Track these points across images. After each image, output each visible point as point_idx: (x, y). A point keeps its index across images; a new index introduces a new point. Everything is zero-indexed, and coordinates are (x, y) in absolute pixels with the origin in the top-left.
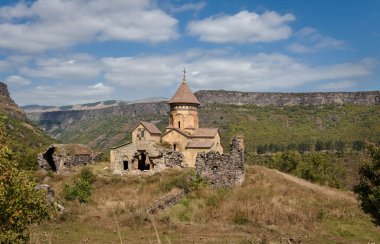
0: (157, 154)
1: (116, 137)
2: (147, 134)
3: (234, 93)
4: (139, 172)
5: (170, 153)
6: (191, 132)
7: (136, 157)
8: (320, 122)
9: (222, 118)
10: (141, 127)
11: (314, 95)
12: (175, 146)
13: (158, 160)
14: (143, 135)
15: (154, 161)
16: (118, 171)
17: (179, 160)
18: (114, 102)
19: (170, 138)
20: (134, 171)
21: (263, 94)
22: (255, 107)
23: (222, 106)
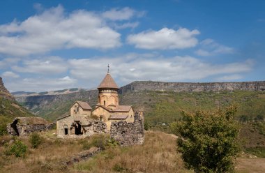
0: (87, 123)
2: (81, 110)
3: (158, 82)
4: (75, 136)
5: (97, 123)
6: (113, 108)
7: (74, 125)
8: (218, 102)
9: (150, 100)
10: (76, 104)
11: (213, 84)
12: (101, 117)
13: (88, 128)
14: (78, 110)
15: (86, 128)
16: (61, 135)
17: (103, 127)
18: (76, 89)
19: (98, 112)
20: (72, 136)
21: (178, 84)
22: (173, 93)
23: (151, 92)
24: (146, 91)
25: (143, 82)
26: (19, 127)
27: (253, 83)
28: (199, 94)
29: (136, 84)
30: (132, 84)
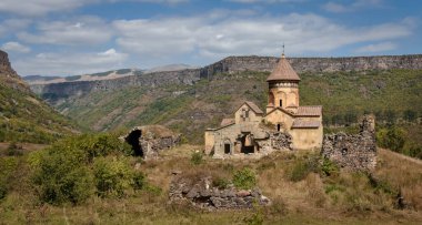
0: (263, 136)
2: (252, 114)
3: (268, 58)
4: (243, 156)
5: (277, 135)
7: (239, 139)
8: (364, 89)
9: (255, 87)
10: (245, 106)
12: (279, 126)
13: (264, 142)
14: (247, 115)
15: (260, 143)
16: (220, 155)
17: (287, 141)
18: (129, 71)
19: (274, 118)
20: (237, 155)
21: (299, 60)
23: (255, 73)
24: (247, 72)
25: (242, 58)
26: (142, 142)
28: (334, 76)
29: (231, 61)
30: (224, 61)
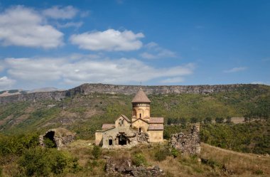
0: (132, 135)
1: (22, 117)
2: (125, 122)
3: (109, 85)
4: (120, 146)
6: (148, 120)
7: (118, 137)
8: (167, 105)
9: (101, 103)
10: (121, 118)
11: (161, 87)
12: (140, 129)
13: (133, 138)
15: (130, 139)
16: (106, 146)
17: (146, 137)
18: (17, 91)
19: (137, 124)
20: (116, 146)
21: (128, 86)
22: (124, 96)
23: (101, 94)
24: (96, 94)
25: (93, 85)
26: (56, 138)
27: (198, 86)
29: (86, 86)
30: (81, 86)
